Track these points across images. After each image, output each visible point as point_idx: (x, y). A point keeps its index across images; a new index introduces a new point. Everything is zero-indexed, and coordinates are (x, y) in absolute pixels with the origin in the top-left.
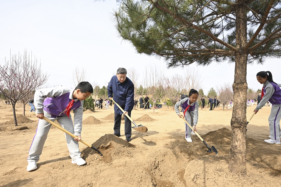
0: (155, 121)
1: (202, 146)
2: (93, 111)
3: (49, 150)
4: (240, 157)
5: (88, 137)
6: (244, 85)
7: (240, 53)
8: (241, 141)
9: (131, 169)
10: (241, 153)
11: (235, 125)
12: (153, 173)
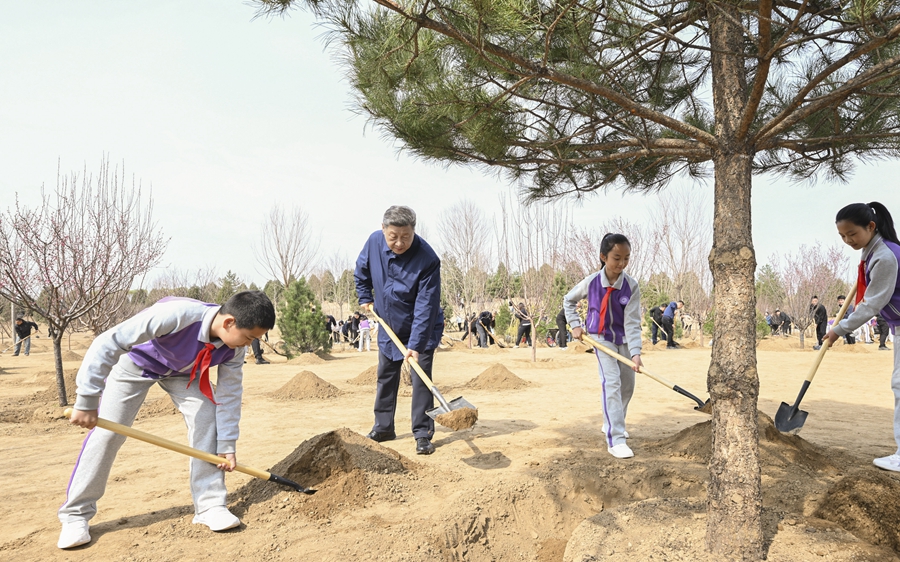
0: (528, 389)
1: (655, 469)
2: (325, 355)
3: (148, 479)
4: (738, 499)
5: (283, 443)
6: (742, 253)
7: (724, 149)
8: (740, 445)
9: (386, 538)
10: (742, 485)
11: (719, 388)
12: (461, 555)
